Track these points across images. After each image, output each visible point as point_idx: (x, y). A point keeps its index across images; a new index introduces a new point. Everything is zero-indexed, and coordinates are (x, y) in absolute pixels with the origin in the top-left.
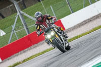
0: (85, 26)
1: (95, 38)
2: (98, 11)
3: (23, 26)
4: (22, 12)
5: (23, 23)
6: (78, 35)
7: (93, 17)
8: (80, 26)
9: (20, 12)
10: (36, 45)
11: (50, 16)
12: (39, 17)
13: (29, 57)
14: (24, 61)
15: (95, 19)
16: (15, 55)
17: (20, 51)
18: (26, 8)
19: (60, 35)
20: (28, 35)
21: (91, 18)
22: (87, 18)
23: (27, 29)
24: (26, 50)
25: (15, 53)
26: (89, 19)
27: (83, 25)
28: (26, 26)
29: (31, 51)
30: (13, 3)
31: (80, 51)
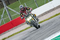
0: (46, 15)
1: (52, 22)
2: (54, 6)
3: (8, 15)
4: (7, 7)
5: (8, 14)
6: (42, 21)
7: (51, 10)
8: (43, 15)
9: (6, 7)
10: (16, 27)
11: (28, 8)
12: (22, 8)
13: (12, 34)
14: (9, 37)
15: (52, 11)
16: (3, 33)
17: (6, 31)
18: (9, 4)
19: (35, 18)
20: (11, 21)
21: (50, 10)
22: (47, 11)
23: (10, 17)
24: (10, 30)
25: (3, 32)
26: (48, 11)
27: (44, 14)
28: (10, 15)
29: (13, 30)
30: (2, 2)
31: (43, 31)
